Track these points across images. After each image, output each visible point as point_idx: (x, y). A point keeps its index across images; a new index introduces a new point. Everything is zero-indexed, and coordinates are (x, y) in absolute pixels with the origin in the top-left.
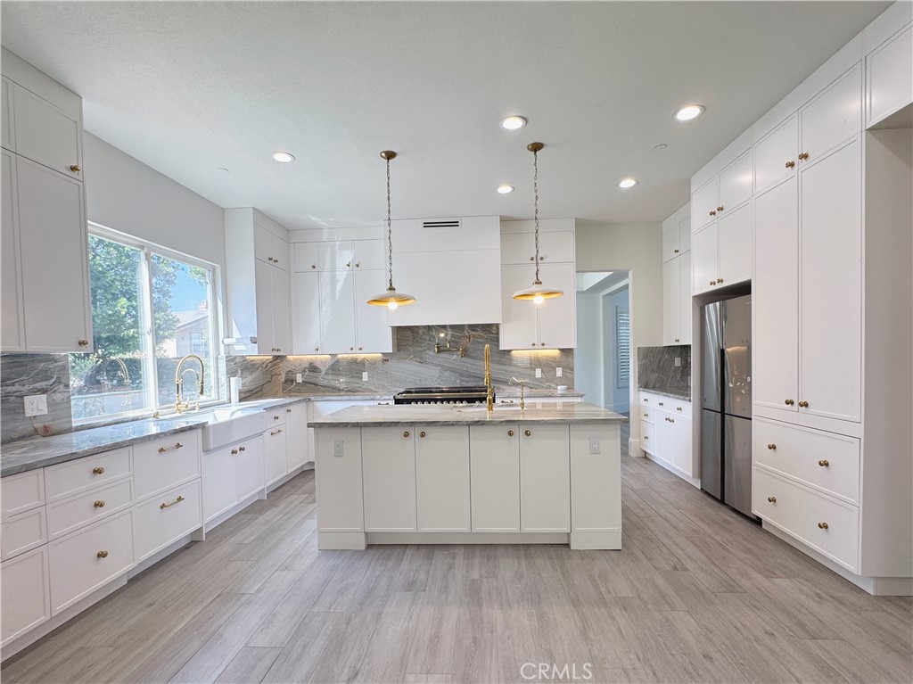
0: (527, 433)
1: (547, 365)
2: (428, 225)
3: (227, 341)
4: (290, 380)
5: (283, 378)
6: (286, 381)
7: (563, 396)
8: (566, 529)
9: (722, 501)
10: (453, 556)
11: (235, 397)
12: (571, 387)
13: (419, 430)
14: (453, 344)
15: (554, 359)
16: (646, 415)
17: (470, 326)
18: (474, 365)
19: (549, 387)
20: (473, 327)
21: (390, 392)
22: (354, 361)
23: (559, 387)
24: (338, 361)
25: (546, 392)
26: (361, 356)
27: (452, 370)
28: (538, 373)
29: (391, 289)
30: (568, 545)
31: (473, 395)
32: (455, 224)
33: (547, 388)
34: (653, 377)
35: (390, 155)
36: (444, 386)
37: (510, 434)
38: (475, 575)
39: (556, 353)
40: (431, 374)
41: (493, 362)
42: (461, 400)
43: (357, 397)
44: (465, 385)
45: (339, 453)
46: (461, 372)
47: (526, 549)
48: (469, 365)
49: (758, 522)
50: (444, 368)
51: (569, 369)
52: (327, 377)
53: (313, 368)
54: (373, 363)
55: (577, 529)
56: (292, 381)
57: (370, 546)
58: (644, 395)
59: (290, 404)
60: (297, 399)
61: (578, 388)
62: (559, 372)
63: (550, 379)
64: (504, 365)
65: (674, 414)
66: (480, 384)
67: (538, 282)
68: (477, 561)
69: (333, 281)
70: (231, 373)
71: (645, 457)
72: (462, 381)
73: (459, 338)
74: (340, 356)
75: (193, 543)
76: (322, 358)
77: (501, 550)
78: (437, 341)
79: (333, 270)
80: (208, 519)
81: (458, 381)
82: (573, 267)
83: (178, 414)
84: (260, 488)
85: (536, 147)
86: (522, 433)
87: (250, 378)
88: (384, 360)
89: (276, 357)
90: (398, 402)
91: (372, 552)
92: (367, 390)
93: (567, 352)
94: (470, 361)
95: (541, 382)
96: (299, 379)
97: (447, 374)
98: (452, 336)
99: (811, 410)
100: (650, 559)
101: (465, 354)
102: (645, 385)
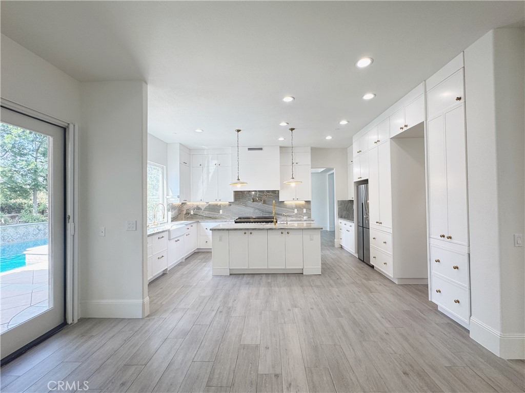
0: (288, 233)
1: (299, 207)
2: (250, 149)
3: (167, 197)
4: (188, 213)
5: (185, 212)
6: (186, 214)
7: (305, 221)
8: (301, 267)
9: (363, 261)
10: (262, 277)
11: (170, 220)
12: (309, 217)
13: (250, 231)
14: (259, 198)
15: (302, 205)
16: (341, 229)
17: (266, 191)
18: (268, 207)
19: (300, 217)
20: (268, 191)
21: (232, 219)
22: (217, 205)
23: (304, 217)
24: (209, 205)
25: (299, 219)
26: (219, 203)
27: (259, 209)
28: (296, 211)
29: (239, 180)
30: (303, 273)
31: (268, 220)
32: (261, 149)
34: (345, 213)
35: (239, 131)
36: (254, 217)
37: (282, 233)
38: (270, 281)
39: (303, 202)
40: (250, 210)
41: (277, 206)
42: (263, 222)
43: (217, 221)
44: (264, 216)
45: (220, 240)
46: (263, 210)
47: (287, 275)
48: (266, 207)
49: (373, 267)
50: (256, 209)
51: (309, 209)
52: (205, 212)
53: (198, 208)
54: (225, 206)
55: (305, 267)
56: (189, 213)
57: (230, 274)
58: (341, 220)
59: (193, 223)
60: (193, 222)
61: (312, 218)
62: (305, 211)
63: (300, 214)
64: (281, 207)
65: (350, 229)
66: (271, 215)
67: (293, 178)
68: (270, 278)
69: (208, 173)
70: (168, 210)
71: (341, 247)
72: (263, 214)
73: (262, 195)
74: (210, 203)
75: (164, 274)
76: (203, 204)
77: (278, 275)
78: (252, 197)
79: (208, 167)
80: (169, 265)
81: (261, 214)
82: (310, 166)
83: (154, 226)
84: (182, 257)
85: (292, 129)
86: (286, 233)
87: (174, 212)
88: (230, 205)
89: (183, 203)
90: (236, 222)
91: (232, 276)
92: (222, 218)
93: (308, 202)
94: (267, 205)
95: (297, 215)
96: (192, 213)
97: (257, 211)
98: (259, 195)
99: (382, 225)
100: (330, 277)
101: (265, 202)
102: (341, 216)
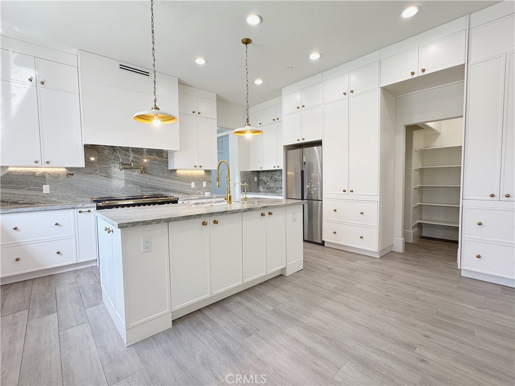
1: (198, 180)
2: (122, 67)
7: (209, 198)
8: (284, 266)
14: (136, 164)
15: (201, 177)
17: (147, 150)
18: (151, 179)
19: (199, 193)
20: (149, 151)
22: (33, 175)
23: (206, 193)
24: (9, 173)
25: (197, 196)
27: (134, 183)
28: (193, 185)
30: (282, 275)
33: (198, 194)
39: (202, 172)
46: (141, 184)
48: (147, 179)
50: (128, 182)
51: (210, 182)
54: (55, 177)
62: (204, 184)
63: (200, 189)
64: (172, 179)
72: (142, 191)
73: (138, 159)
74: (11, 169)
78: (121, 161)
81: (139, 191)
88: (68, 175)
93: (209, 172)
94: (148, 176)
95: (195, 190)
97: (131, 186)
98: (133, 157)
101: (145, 171)
